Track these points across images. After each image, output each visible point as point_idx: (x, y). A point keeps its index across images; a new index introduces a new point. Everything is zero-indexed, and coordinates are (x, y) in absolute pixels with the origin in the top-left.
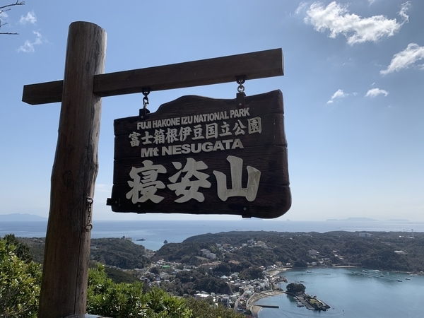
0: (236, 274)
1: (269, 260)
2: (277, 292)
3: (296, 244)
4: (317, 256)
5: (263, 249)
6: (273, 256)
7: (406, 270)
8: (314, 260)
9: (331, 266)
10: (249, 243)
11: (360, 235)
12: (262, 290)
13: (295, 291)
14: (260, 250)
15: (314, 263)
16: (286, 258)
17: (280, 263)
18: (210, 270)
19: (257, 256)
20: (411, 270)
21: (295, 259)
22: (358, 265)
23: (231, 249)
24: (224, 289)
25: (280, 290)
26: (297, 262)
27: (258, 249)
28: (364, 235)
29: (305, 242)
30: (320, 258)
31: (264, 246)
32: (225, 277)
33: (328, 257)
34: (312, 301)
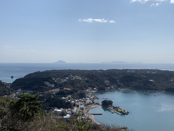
0: (70, 96)
1: (85, 87)
2: (97, 106)
3: (97, 77)
4: (109, 84)
5: (80, 80)
6: (86, 85)
7: (156, 90)
8: (109, 86)
9: (118, 89)
10: (70, 77)
11: (128, 71)
12: (88, 104)
13: (106, 105)
14: (79, 81)
15: (109, 88)
16: (93, 85)
17: (90, 88)
18: (54, 94)
19: (77, 84)
20: (158, 90)
21: (98, 86)
22: (131, 88)
23: (62, 81)
24: (68, 105)
25: (98, 104)
26: (100, 88)
27: (77, 81)
28: (130, 71)
29: (102, 76)
30: (111, 85)
31: (80, 79)
32: (64, 98)
33: (115, 84)
34: (119, 110)
